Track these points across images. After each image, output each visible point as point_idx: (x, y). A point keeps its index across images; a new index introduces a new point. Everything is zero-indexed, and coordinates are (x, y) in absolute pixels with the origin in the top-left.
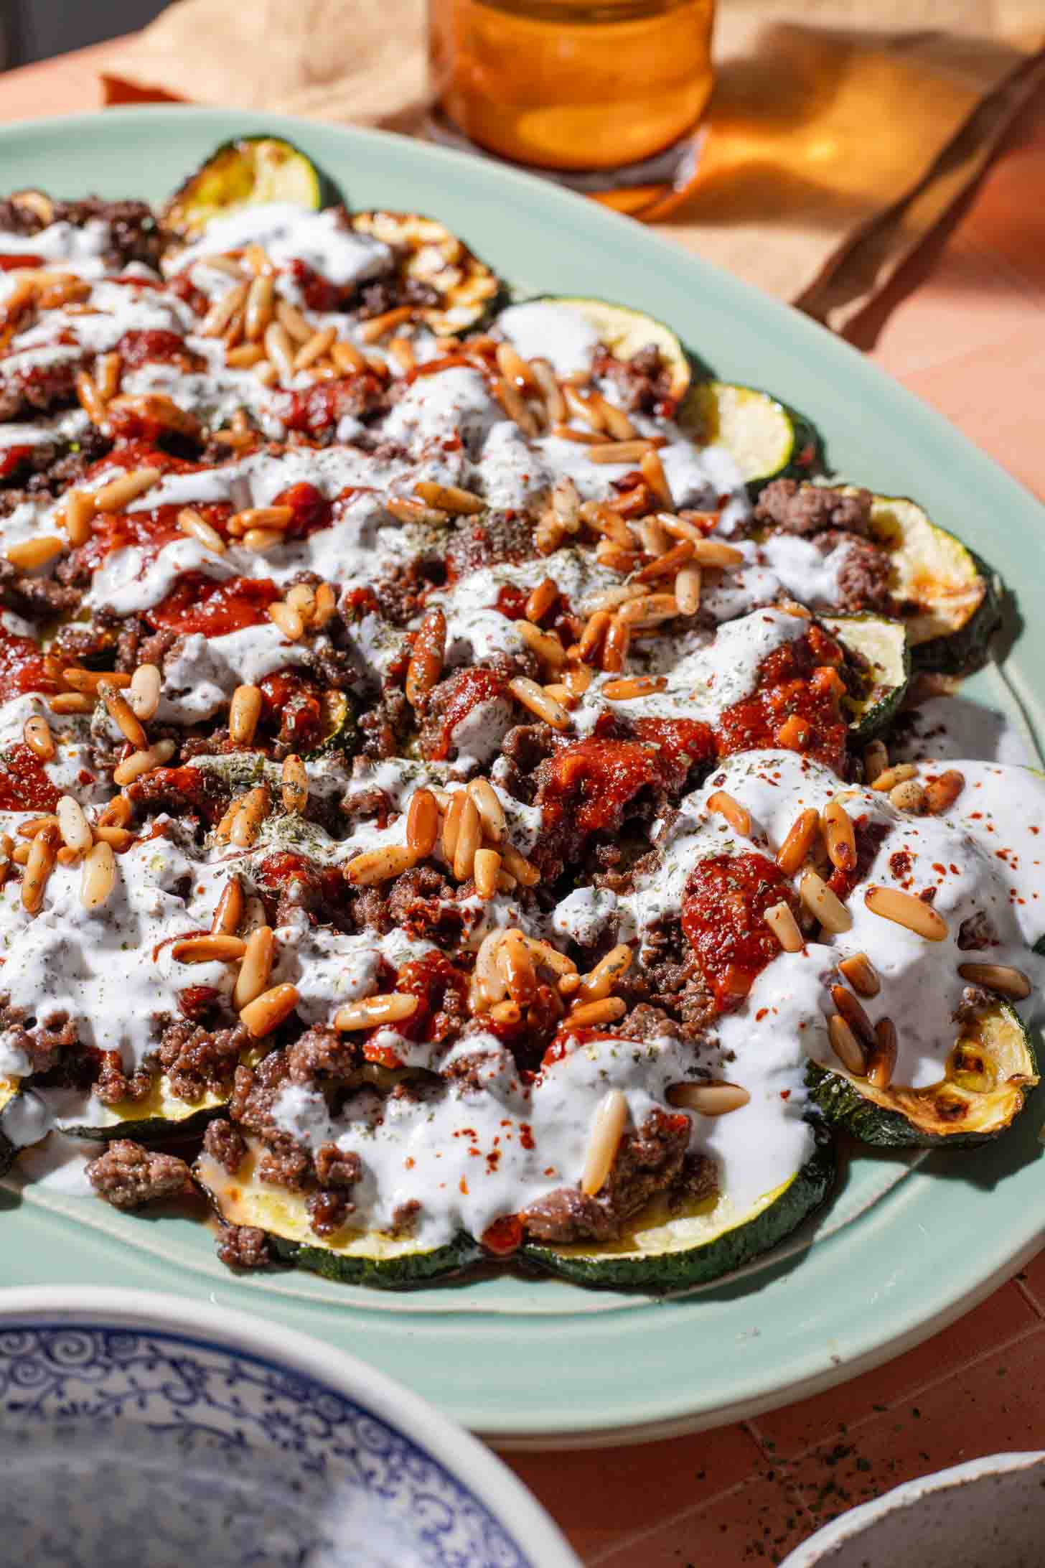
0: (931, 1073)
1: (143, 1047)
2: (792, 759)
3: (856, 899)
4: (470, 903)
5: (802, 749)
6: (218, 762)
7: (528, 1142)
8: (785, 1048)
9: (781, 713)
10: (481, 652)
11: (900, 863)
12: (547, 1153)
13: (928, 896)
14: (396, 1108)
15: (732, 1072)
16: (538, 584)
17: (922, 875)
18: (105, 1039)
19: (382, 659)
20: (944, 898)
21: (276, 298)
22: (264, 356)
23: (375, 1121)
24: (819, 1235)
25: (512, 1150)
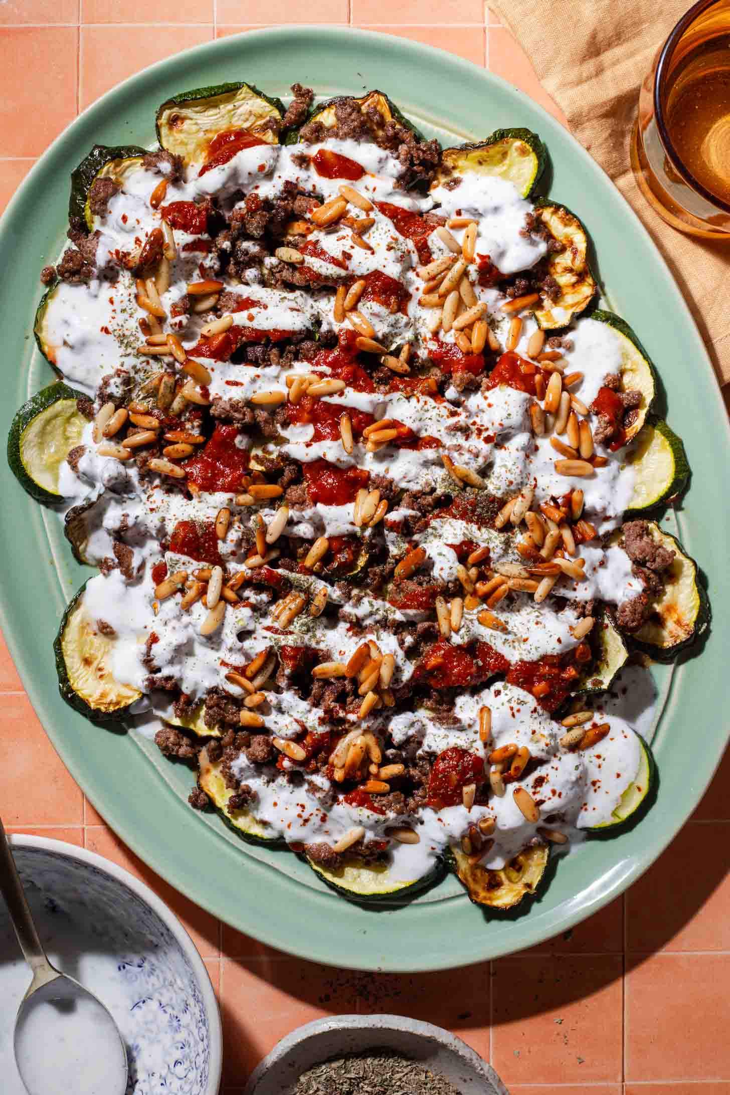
0: (498, 864)
1: (199, 695)
2: (532, 702)
3: (512, 787)
4: (352, 717)
5: (540, 700)
6: (293, 576)
7: (323, 819)
8: (441, 837)
9: (541, 678)
10: (435, 573)
11: (540, 782)
12: (328, 826)
13: (542, 802)
14: (282, 780)
15: (419, 829)
16: (483, 545)
17: (545, 791)
18: (186, 688)
19: (394, 550)
20: (546, 807)
21: (465, 274)
22: (441, 306)
23: (271, 780)
24: (415, 902)
25: (315, 820)
